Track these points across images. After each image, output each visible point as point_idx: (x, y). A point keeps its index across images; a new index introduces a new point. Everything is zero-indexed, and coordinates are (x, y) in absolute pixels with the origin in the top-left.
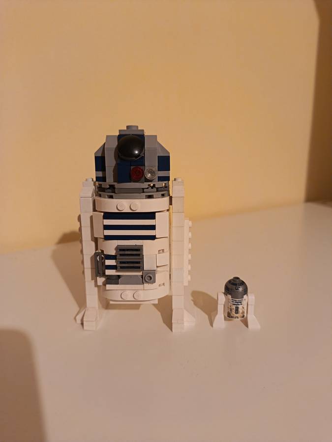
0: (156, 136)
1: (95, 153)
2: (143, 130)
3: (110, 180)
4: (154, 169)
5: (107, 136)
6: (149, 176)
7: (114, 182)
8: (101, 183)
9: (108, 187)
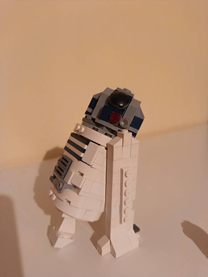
0: (140, 102)
1: (94, 96)
2: (133, 95)
3: (95, 115)
4: (128, 121)
5: (108, 88)
6: (122, 123)
7: (97, 117)
8: (87, 115)
9: (91, 119)
